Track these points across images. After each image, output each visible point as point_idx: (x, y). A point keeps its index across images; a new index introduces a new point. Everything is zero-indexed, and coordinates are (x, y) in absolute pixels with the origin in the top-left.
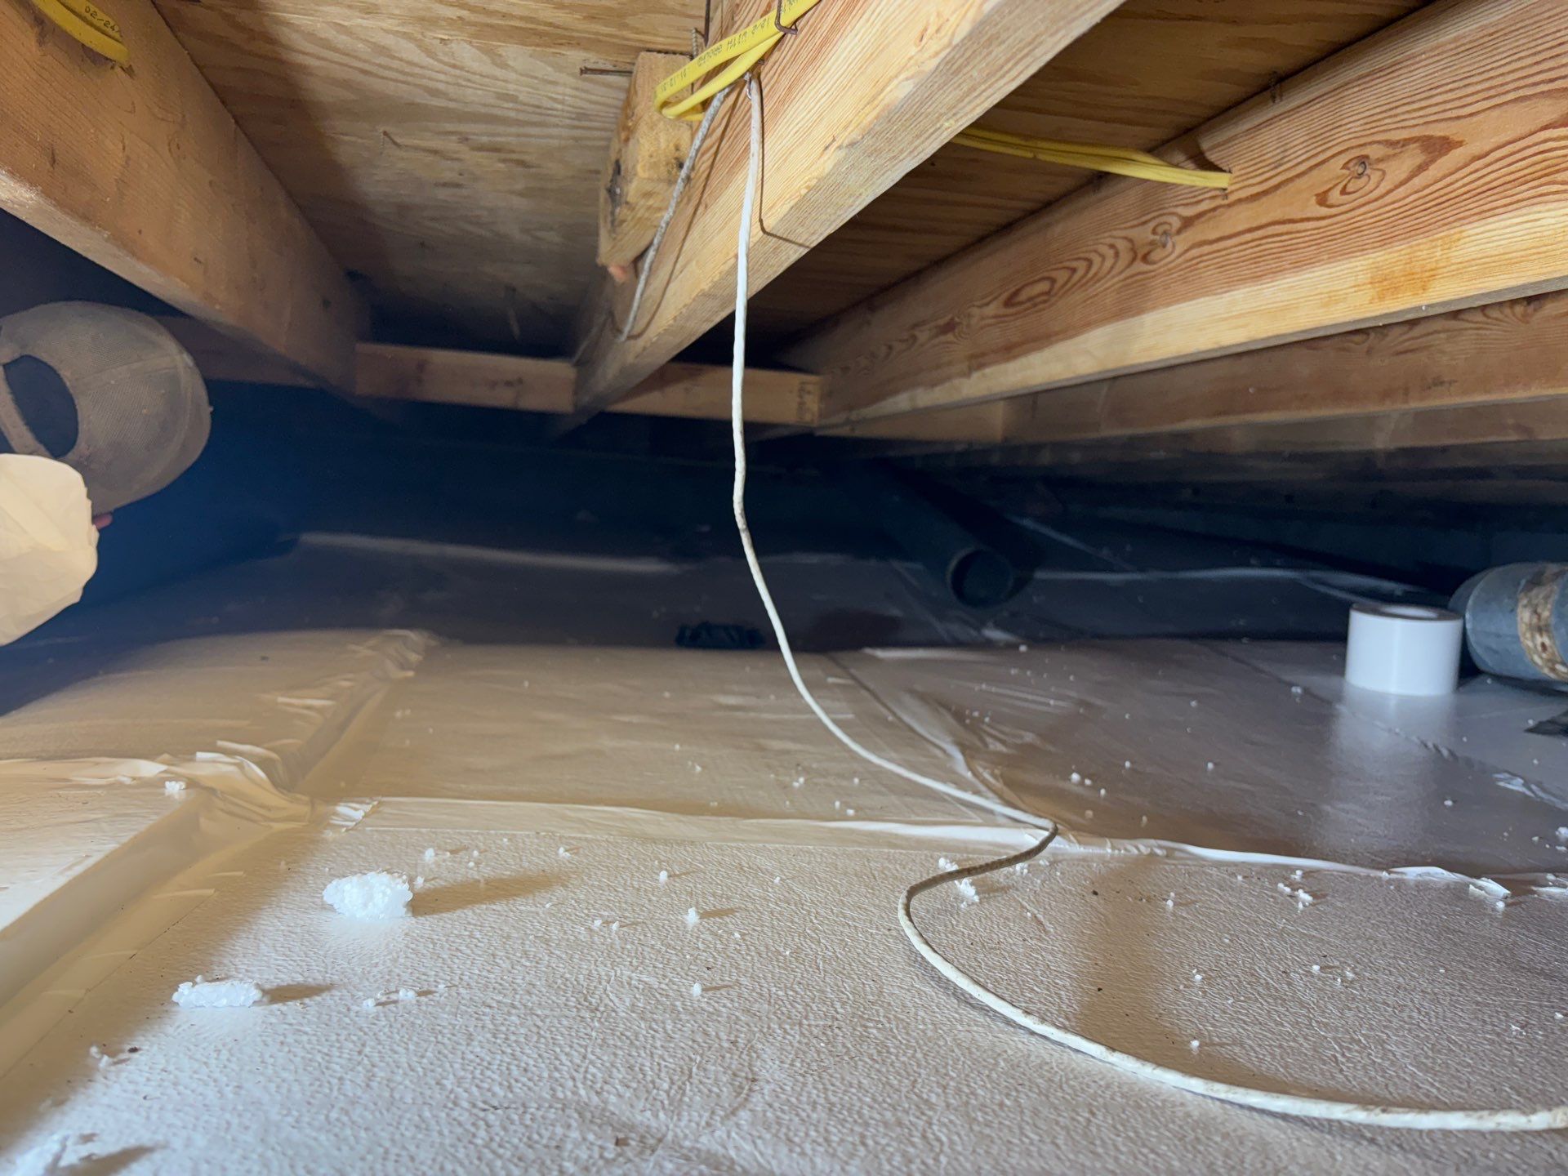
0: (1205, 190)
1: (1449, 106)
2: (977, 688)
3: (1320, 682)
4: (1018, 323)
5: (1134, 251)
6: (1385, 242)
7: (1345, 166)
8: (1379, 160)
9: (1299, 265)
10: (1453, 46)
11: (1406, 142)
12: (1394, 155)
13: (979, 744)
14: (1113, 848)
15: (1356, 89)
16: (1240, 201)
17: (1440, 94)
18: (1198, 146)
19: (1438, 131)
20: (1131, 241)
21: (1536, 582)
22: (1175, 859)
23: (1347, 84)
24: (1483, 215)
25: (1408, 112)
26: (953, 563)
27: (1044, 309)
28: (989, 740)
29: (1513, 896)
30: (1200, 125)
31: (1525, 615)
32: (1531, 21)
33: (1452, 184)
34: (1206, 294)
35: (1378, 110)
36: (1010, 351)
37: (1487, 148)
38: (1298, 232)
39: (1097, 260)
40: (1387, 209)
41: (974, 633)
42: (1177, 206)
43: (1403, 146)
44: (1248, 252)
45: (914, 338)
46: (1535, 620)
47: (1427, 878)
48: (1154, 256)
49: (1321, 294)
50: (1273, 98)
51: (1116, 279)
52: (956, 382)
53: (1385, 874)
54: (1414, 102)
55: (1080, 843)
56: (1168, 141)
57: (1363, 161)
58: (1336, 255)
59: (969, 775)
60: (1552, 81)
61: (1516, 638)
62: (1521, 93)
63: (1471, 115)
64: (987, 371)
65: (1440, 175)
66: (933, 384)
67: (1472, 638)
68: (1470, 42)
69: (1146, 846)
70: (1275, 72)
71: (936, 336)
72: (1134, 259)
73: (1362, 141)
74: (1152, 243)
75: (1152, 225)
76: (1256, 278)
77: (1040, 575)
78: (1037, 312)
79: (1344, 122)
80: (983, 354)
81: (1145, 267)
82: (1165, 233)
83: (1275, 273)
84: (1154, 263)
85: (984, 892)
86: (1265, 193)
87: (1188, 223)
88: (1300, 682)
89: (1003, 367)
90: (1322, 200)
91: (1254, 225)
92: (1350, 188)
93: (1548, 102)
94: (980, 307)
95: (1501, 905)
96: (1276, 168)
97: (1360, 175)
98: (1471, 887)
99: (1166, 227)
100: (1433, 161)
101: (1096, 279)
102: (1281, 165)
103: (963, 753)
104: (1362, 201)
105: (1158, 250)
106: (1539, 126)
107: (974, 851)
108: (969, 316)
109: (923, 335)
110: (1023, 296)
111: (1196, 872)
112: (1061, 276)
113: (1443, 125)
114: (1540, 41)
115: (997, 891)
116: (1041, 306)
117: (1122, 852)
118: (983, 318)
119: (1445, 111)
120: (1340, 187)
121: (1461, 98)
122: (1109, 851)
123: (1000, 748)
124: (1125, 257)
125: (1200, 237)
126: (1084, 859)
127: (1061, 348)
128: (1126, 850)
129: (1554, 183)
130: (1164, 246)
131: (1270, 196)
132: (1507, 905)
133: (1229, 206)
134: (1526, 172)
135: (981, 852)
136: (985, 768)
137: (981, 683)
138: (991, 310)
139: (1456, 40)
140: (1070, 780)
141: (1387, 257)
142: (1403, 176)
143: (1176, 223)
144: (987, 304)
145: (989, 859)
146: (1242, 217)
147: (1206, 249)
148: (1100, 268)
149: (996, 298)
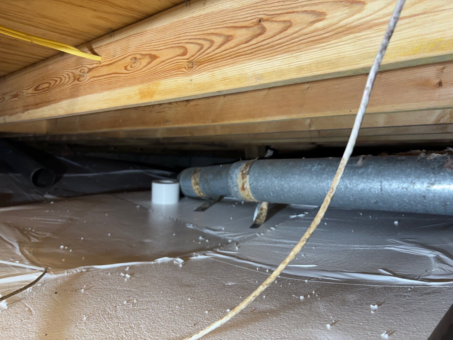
0: (94, 61)
1: (156, 46)
2: (32, 219)
3: (144, 203)
4: (39, 96)
5: (74, 76)
6: (142, 82)
7: (131, 59)
8: (140, 59)
9: (121, 86)
10: (155, 30)
11: (146, 55)
12: (143, 58)
13: (27, 240)
14: (67, 273)
15: (133, 38)
16: (104, 65)
17: (153, 43)
18: (91, 47)
19: (153, 53)
20: (73, 73)
21: (195, 172)
22: (89, 271)
23: (130, 36)
24: (165, 77)
25: (146, 46)
26: (32, 174)
27: (48, 92)
28: (32, 238)
29: (184, 262)
30: (91, 41)
31: (193, 181)
32: (174, 26)
33: (157, 68)
34: (96, 93)
35: (138, 45)
36: (37, 105)
37: (165, 59)
38: (120, 77)
39: (63, 78)
40: (142, 73)
41: (41, 197)
42: (86, 64)
43: (145, 56)
44: (107, 81)
45: (4, 98)
46: (195, 182)
47: (164, 261)
48: (81, 79)
49: (127, 96)
50: (111, 36)
51: (70, 85)
52: (20, 114)
53: (152, 263)
54: (147, 44)
55: (55, 274)
56: (83, 44)
57: (135, 58)
58: (131, 85)
59: (20, 254)
60: (179, 43)
61: (191, 187)
62: (172, 46)
63: (161, 50)
64: (30, 111)
65: (154, 65)
66: (11, 115)
67: (182, 188)
68: (160, 30)
69: (80, 269)
70: (111, 29)
71: (12, 98)
72: (75, 79)
73: (135, 53)
74: (80, 75)
75: (79, 69)
76: (110, 89)
77: (65, 175)
78: (45, 93)
79: (130, 46)
80: (28, 106)
81: (78, 83)
82: (84, 72)
83: (115, 88)
84: (80, 81)
85: (11, 304)
86: (111, 64)
87: (90, 70)
88: (139, 204)
89: (35, 110)
90: (126, 68)
91: (108, 73)
92: (132, 66)
93: (178, 49)
94: (26, 90)
95: (181, 266)
96: (113, 57)
97: (135, 62)
98: (174, 262)
99: (84, 71)
100: (152, 61)
101: (64, 84)
102: (114, 56)
103: (19, 246)
104: (136, 70)
105: (82, 78)
106: (177, 55)
107: (12, 287)
108: (23, 92)
109: (7, 98)
110: (40, 87)
111: (95, 275)
112: (53, 83)
113: (154, 51)
114: (176, 32)
115: (17, 301)
116: (47, 92)
117: (71, 273)
118: (28, 94)
119: (154, 48)
120: (130, 65)
121: (158, 45)
122: (66, 274)
123: (36, 240)
124: (72, 79)
125: (94, 75)
126: (56, 279)
127: (54, 106)
128: (72, 272)
129: (180, 71)
130: (83, 76)
131: (112, 65)
132: (183, 265)
133: (102, 66)
134: (174, 67)
135: (15, 286)
136: (27, 250)
137: (34, 217)
138: (30, 91)
139: (156, 28)
140: (60, 248)
141: (143, 87)
142: (145, 64)
143: (87, 70)
144: (29, 89)
145: (18, 288)
146: (105, 71)
147: (96, 79)
148: (65, 81)
149: (31, 87)
